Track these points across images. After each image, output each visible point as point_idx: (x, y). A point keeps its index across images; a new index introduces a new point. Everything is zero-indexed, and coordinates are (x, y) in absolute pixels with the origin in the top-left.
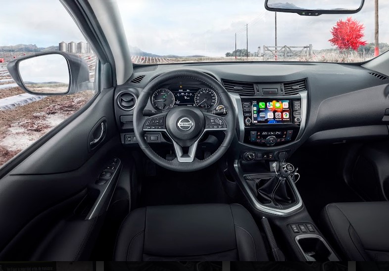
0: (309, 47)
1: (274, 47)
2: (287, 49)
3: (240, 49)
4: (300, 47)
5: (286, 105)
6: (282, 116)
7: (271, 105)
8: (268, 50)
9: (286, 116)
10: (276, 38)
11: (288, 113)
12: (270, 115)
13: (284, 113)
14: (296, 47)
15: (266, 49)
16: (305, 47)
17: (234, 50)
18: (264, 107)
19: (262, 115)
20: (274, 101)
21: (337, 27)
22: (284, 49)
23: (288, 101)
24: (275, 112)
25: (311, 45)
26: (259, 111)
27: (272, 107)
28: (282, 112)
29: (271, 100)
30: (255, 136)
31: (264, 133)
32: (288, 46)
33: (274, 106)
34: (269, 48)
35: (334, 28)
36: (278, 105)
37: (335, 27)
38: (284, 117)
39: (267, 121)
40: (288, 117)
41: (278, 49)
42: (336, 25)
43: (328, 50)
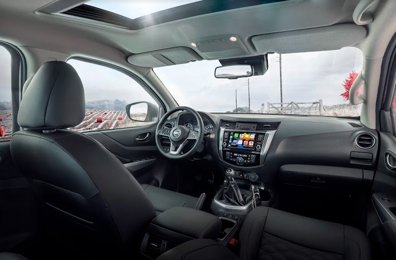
0: (319, 103)
1: (279, 104)
2: (295, 105)
3: (241, 107)
4: (309, 103)
5: (253, 136)
6: (249, 143)
7: (242, 136)
8: (273, 107)
9: (251, 144)
10: (281, 94)
11: (253, 142)
12: (240, 142)
13: (250, 142)
14: (305, 103)
15: (271, 106)
16: (314, 103)
17: (235, 108)
18: (237, 136)
19: (234, 141)
20: (245, 134)
21: (349, 79)
22: (290, 106)
23: (255, 134)
24: (244, 140)
25: (321, 101)
26: (233, 139)
27: (243, 137)
28: (249, 141)
29: (243, 133)
30: (229, 155)
31: (235, 154)
32: (295, 102)
33: (244, 136)
34: (274, 105)
35: (347, 81)
36: (247, 136)
37: (347, 79)
38: (250, 144)
39: (237, 146)
40: (252, 145)
41: (284, 106)
42: (349, 77)
43: (340, 105)
